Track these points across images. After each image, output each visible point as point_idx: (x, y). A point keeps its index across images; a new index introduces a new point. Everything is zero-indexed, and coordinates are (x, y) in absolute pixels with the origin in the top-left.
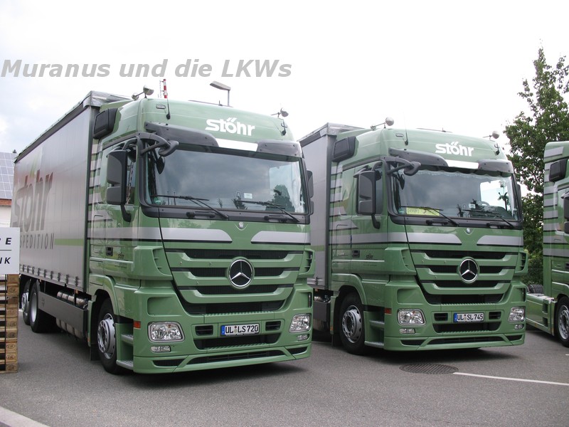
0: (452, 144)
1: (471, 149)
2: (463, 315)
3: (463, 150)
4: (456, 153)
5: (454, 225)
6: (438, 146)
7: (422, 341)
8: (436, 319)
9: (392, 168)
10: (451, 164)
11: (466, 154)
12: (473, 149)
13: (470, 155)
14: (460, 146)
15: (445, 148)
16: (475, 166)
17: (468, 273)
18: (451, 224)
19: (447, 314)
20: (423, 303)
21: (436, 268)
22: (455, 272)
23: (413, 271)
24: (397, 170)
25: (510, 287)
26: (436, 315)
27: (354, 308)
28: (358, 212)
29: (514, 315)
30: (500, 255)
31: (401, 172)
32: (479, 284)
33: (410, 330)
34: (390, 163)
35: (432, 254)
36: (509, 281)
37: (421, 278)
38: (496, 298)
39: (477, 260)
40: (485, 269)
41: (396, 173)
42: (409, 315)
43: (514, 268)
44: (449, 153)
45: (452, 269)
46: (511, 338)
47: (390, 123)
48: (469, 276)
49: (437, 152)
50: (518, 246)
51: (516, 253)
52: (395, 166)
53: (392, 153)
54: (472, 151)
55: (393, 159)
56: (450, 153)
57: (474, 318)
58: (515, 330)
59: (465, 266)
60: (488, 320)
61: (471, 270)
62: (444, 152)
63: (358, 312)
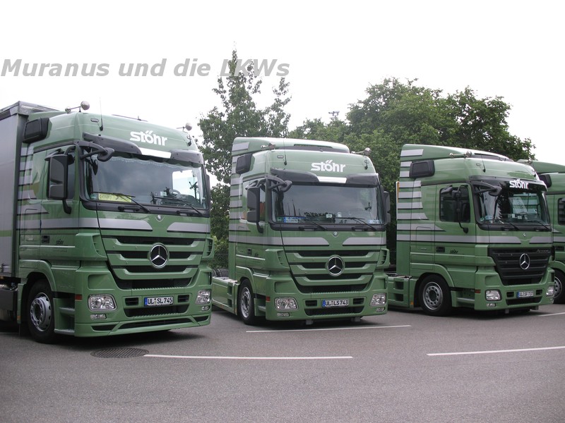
0: (147, 132)
1: (164, 139)
2: (153, 299)
3: (157, 139)
4: (150, 142)
5: (146, 211)
6: (132, 133)
7: (114, 326)
8: (127, 304)
9: (86, 153)
10: (145, 152)
11: (160, 144)
12: (166, 139)
13: (164, 144)
14: (154, 135)
15: (140, 136)
16: (167, 155)
17: (158, 258)
18: (142, 211)
19: (137, 299)
20: (114, 288)
21: (127, 254)
22: (146, 257)
23: (104, 256)
24: (90, 156)
25: (198, 271)
26: (127, 300)
27: (43, 296)
28: (48, 196)
29: (201, 297)
30: (189, 241)
31: (95, 157)
32: (168, 269)
33: (101, 316)
34: (83, 148)
35: (123, 239)
36: (196, 266)
37: (112, 263)
38: (184, 282)
39: (167, 246)
40: (175, 255)
41: (89, 158)
42: (100, 300)
43: (201, 253)
44: (143, 141)
45: (143, 254)
46: (198, 319)
47: (85, 107)
48: (159, 261)
49: (131, 139)
50: (205, 233)
51: (204, 240)
52: (89, 151)
53: (86, 137)
54: (166, 141)
55: (87, 144)
56: (145, 141)
57: (164, 302)
58: (202, 311)
59: (155, 252)
60: (176, 303)
61: (161, 255)
62: (138, 140)
63: (47, 300)
